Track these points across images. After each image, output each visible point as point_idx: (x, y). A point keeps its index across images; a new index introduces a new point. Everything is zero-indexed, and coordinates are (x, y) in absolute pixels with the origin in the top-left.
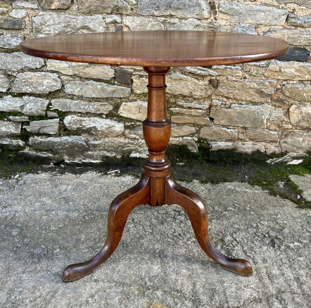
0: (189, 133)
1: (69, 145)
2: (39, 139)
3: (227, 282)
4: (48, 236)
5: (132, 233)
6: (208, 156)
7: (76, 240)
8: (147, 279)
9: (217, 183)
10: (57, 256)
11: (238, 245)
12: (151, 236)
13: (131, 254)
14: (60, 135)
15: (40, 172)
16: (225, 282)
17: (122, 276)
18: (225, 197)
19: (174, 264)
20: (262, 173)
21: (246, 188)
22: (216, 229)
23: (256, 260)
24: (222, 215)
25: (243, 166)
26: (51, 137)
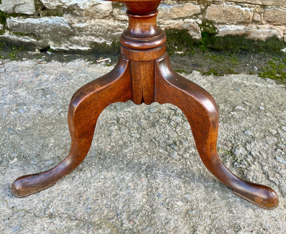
0: (193, 13)
1: (51, 28)
2: (16, 21)
3: (244, 228)
4: (9, 139)
5: (114, 138)
6: (212, 43)
7: (43, 145)
8: (124, 216)
9: (221, 76)
10: (11, 170)
11: (255, 163)
12: (137, 143)
13: (108, 171)
14: (39, 15)
15: (25, 59)
16: (241, 228)
17: (90, 208)
18: (231, 92)
19: (165, 191)
20: (274, 64)
21: (257, 82)
22: (223, 136)
23: (283, 189)
24: (230, 116)
25: (253, 55)
26: (29, 17)
